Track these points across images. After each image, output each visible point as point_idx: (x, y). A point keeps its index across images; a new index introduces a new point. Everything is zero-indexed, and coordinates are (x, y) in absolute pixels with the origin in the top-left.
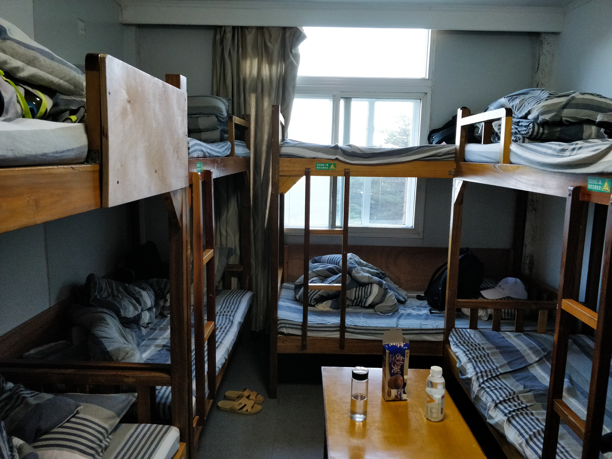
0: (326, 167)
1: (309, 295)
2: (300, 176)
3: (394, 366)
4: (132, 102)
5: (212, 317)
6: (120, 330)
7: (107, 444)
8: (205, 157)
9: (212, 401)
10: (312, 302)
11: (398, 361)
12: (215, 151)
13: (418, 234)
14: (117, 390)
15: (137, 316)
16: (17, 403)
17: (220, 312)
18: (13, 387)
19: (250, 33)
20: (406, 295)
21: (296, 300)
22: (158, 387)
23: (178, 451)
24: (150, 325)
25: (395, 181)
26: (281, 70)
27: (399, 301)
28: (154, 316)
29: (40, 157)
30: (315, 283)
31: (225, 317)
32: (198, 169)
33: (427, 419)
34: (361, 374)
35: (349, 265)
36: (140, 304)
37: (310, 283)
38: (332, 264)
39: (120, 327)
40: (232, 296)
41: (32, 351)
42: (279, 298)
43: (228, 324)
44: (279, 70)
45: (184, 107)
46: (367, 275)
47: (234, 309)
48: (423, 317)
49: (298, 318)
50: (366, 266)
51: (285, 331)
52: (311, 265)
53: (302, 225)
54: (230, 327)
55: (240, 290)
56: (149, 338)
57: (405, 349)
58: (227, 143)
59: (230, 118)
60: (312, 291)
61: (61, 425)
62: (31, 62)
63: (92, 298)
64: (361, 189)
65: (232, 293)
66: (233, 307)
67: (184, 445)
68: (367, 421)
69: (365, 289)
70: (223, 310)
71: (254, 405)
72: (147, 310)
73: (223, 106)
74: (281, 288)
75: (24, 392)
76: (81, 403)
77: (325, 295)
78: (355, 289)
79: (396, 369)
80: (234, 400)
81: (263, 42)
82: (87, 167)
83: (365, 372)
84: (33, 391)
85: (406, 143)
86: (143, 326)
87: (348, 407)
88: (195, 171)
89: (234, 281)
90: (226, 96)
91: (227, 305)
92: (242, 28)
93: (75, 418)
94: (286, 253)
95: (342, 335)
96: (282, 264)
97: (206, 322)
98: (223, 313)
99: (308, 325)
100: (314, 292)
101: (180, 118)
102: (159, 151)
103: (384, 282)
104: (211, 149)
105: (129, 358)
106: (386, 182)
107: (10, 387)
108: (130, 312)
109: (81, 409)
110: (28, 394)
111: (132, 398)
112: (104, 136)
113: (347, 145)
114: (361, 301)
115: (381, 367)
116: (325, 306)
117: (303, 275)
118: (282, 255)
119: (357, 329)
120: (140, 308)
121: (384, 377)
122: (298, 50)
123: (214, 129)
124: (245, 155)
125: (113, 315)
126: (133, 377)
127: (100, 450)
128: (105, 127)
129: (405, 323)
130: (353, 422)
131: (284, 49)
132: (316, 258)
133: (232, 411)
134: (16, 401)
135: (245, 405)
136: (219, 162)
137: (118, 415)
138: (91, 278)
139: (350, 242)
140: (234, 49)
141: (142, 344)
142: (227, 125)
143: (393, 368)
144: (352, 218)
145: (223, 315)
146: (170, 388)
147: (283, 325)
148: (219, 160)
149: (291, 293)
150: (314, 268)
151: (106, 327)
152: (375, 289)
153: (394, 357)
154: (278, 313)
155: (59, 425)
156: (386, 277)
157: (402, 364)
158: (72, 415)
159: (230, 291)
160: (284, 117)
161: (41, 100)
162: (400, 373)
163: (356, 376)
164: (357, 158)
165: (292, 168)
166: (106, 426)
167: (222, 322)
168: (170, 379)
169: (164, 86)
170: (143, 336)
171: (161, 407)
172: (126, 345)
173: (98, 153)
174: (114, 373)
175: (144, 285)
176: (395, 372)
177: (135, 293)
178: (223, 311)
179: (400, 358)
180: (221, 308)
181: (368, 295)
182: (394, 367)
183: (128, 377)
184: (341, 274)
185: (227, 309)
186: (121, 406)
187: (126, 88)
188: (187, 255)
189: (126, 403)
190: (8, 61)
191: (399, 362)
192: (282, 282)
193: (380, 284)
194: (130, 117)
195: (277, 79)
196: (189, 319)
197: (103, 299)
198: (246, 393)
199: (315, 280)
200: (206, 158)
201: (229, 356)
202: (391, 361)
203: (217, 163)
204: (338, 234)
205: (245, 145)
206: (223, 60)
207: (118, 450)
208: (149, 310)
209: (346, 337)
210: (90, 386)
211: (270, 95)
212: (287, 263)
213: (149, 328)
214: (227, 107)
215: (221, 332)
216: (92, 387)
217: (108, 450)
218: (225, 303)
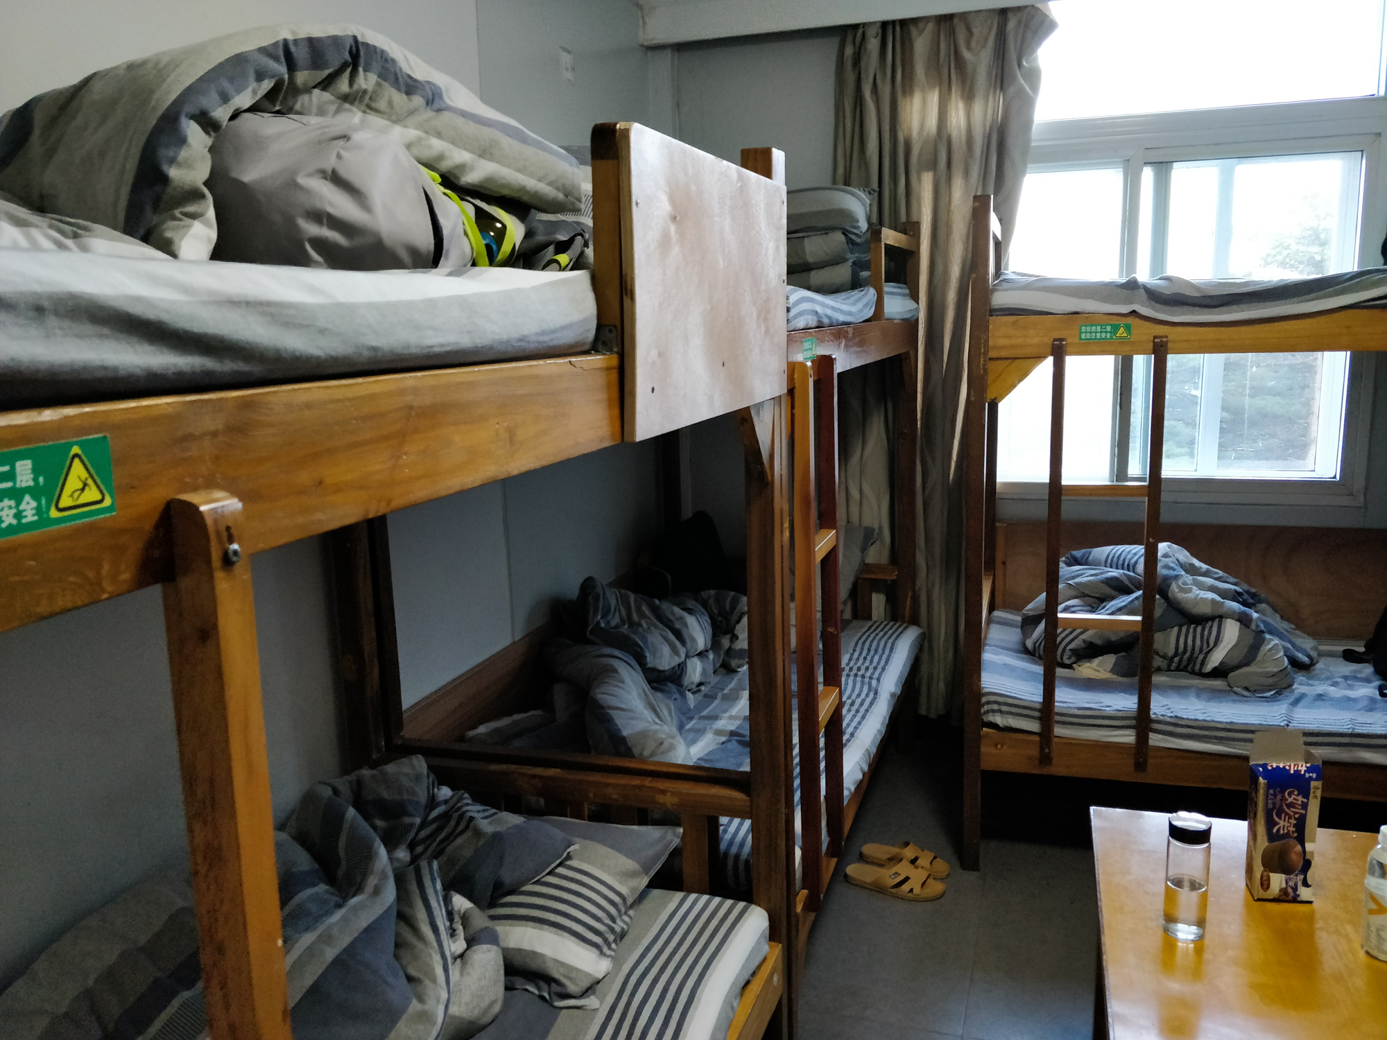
0: (1106, 332)
1: (1059, 639)
2: (1040, 358)
3: (1280, 818)
4: (678, 219)
5: (833, 678)
6: (646, 695)
7: (625, 927)
8: (820, 326)
9: (834, 860)
10: (1065, 658)
11: (1290, 805)
12: (841, 311)
13: (1352, 495)
14: (643, 818)
15: (677, 668)
16: (460, 828)
17: (848, 668)
18: (452, 797)
19: (921, 33)
20: (1315, 648)
21: (1027, 652)
22: (724, 820)
23: (765, 959)
24: (703, 688)
25: (1286, 362)
26: (995, 112)
27: (1296, 664)
28: (710, 669)
29: (516, 344)
30: (1073, 612)
31: (859, 679)
32: (805, 355)
33: (1368, 953)
34: (1191, 829)
35: (1161, 571)
36: (683, 642)
37: (1061, 612)
38: (1117, 568)
39: (646, 689)
40: (873, 635)
41: (482, 729)
42: (985, 645)
43: (867, 695)
44: (990, 112)
45: (781, 218)
46: (1210, 595)
47: (878, 663)
48: (1360, 706)
49: (1032, 693)
50: (1206, 574)
51: (999, 720)
52: (1064, 570)
53: (1043, 476)
54: (871, 704)
55: (892, 623)
56: (702, 714)
57: (1310, 778)
58: (868, 290)
59: (875, 233)
60: (1067, 632)
61: (538, 878)
62: (484, 152)
63: (590, 628)
64: (1195, 383)
65: (873, 628)
66: (876, 658)
67: (778, 948)
68: (1207, 940)
69: (1203, 630)
70: (856, 664)
71: (925, 881)
72: (697, 655)
73: (857, 205)
74: (989, 622)
75: (469, 808)
76: (575, 839)
77: (1098, 642)
78: (1176, 629)
79: (1284, 825)
80: (881, 865)
81: (952, 50)
82: (596, 360)
83: (1203, 827)
84: (486, 808)
85: (1319, 265)
86: (688, 688)
87: (1159, 904)
88: (799, 358)
89: (878, 602)
90: (865, 185)
91: (864, 655)
92: (904, 23)
93: (563, 867)
94: (1000, 540)
95: (1142, 738)
96: (991, 565)
97: (821, 687)
98: (854, 671)
99: (1056, 710)
100: (1071, 633)
101: (772, 245)
102: (730, 319)
103: (1255, 615)
104: (833, 308)
105: (663, 753)
106: (1262, 364)
107: (445, 795)
108: (664, 659)
109: (575, 850)
110: (479, 812)
111: (672, 837)
112: (627, 294)
113: (1160, 279)
114: (1192, 659)
115: (1244, 819)
116: (1099, 669)
117: (1045, 593)
118: (991, 546)
119: (1178, 726)
120: (682, 651)
121: (1251, 842)
122: (1036, 59)
123: (836, 261)
124: (908, 316)
125: (629, 661)
126: (673, 794)
127: (611, 938)
128: (629, 277)
129: (1310, 718)
130: (1170, 943)
131: (1003, 62)
132: (1078, 553)
133: (878, 889)
134: (457, 824)
135: (907, 879)
136: (850, 335)
137: (646, 870)
138: (588, 586)
139: (1166, 516)
140: (884, 73)
141: (688, 727)
142: (868, 250)
143: (1278, 824)
144: (1168, 457)
145: (856, 675)
146: (748, 823)
147: (995, 707)
148: (850, 330)
149: (1014, 635)
150: (1073, 578)
151: (619, 687)
152: (1231, 631)
153: (1279, 797)
154: (982, 679)
155: (535, 879)
156: (1261, 602)
157: (1301, 814)
158: (558, 861)
159: (870, 624)
160: (1000, 220)
161: (504, 226)
162: (1296, 835)
163: (1177, 833)
164: (1186, 308)
165: (1020, 341)
166: (624, 890)
167: (853, 691)
168: (749, 804)
169: (740, 177)
170: (690, 709)
171: (730, 862)
172: (658, 727)
173: (616, 330)
174: (636, 781)
175: (691, 603)
176: (1282, 832)
177: (673, 619)
178: (855, 668)
179: (1294, 799)
180: (850, 660)
181: (1212, 644)
182: (1277, 819)
183: (663, 792)
184: (1141, 592)
185: (863, 664)
186: (651, 852)
187: (668, 191)
188: (782, 542)
189: (659, 847)
190: (446, 154)
191: (1292, 809)
192: (992, 608)
193: (1244, 620)
194: (676, 250)
195: (984, 133)
196: (786, 680)
197: (612, 628)
198: (909, 852)
199: (1073, 606)
200: (822, 328)
201: (870, 766)
202: (1270, 806)
203: (846, 338)
204: (1135, 495)
205: (907, 291)
206: (858, 104)
207: (645, 943)
208: (701, 655)
209: (1151, 743)
210: (590, 807)
211: (967, 173)
212: (1004, 563)
213: (702, 694)
214: (868, 209)
215: (853, 712)
216: (594, 808)
217: (626, 939)
218: (858, 649)
